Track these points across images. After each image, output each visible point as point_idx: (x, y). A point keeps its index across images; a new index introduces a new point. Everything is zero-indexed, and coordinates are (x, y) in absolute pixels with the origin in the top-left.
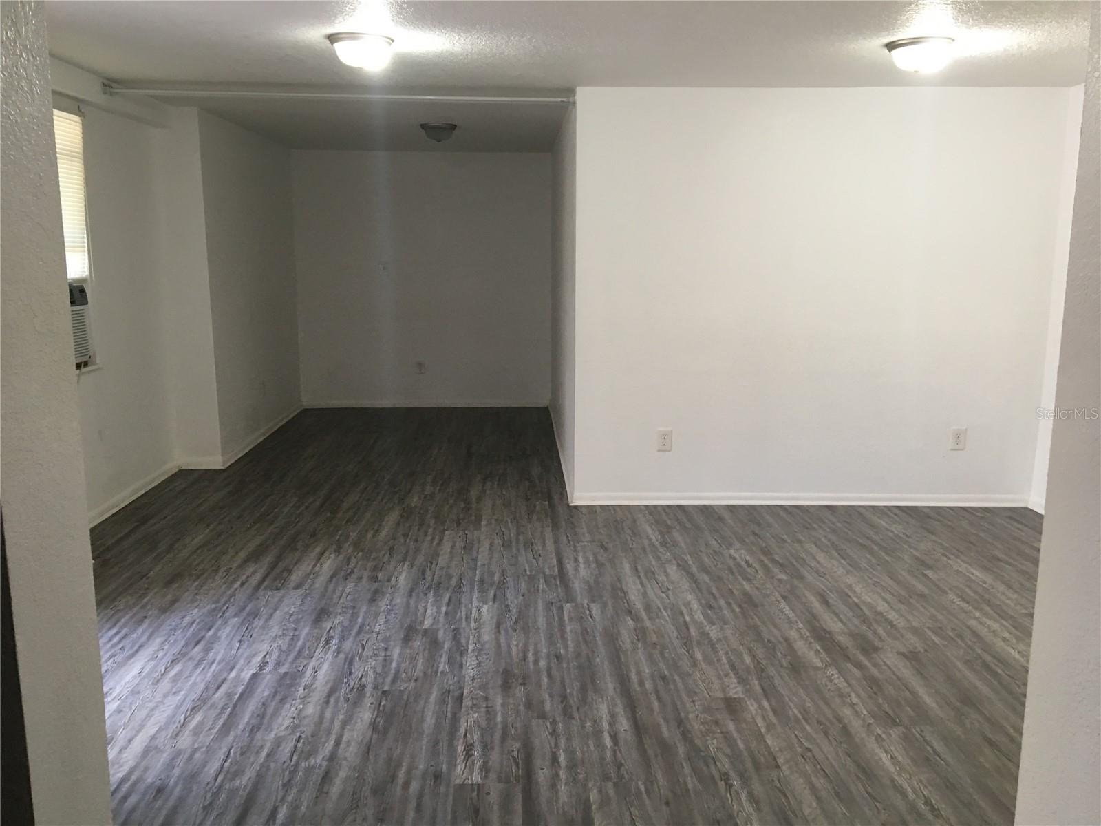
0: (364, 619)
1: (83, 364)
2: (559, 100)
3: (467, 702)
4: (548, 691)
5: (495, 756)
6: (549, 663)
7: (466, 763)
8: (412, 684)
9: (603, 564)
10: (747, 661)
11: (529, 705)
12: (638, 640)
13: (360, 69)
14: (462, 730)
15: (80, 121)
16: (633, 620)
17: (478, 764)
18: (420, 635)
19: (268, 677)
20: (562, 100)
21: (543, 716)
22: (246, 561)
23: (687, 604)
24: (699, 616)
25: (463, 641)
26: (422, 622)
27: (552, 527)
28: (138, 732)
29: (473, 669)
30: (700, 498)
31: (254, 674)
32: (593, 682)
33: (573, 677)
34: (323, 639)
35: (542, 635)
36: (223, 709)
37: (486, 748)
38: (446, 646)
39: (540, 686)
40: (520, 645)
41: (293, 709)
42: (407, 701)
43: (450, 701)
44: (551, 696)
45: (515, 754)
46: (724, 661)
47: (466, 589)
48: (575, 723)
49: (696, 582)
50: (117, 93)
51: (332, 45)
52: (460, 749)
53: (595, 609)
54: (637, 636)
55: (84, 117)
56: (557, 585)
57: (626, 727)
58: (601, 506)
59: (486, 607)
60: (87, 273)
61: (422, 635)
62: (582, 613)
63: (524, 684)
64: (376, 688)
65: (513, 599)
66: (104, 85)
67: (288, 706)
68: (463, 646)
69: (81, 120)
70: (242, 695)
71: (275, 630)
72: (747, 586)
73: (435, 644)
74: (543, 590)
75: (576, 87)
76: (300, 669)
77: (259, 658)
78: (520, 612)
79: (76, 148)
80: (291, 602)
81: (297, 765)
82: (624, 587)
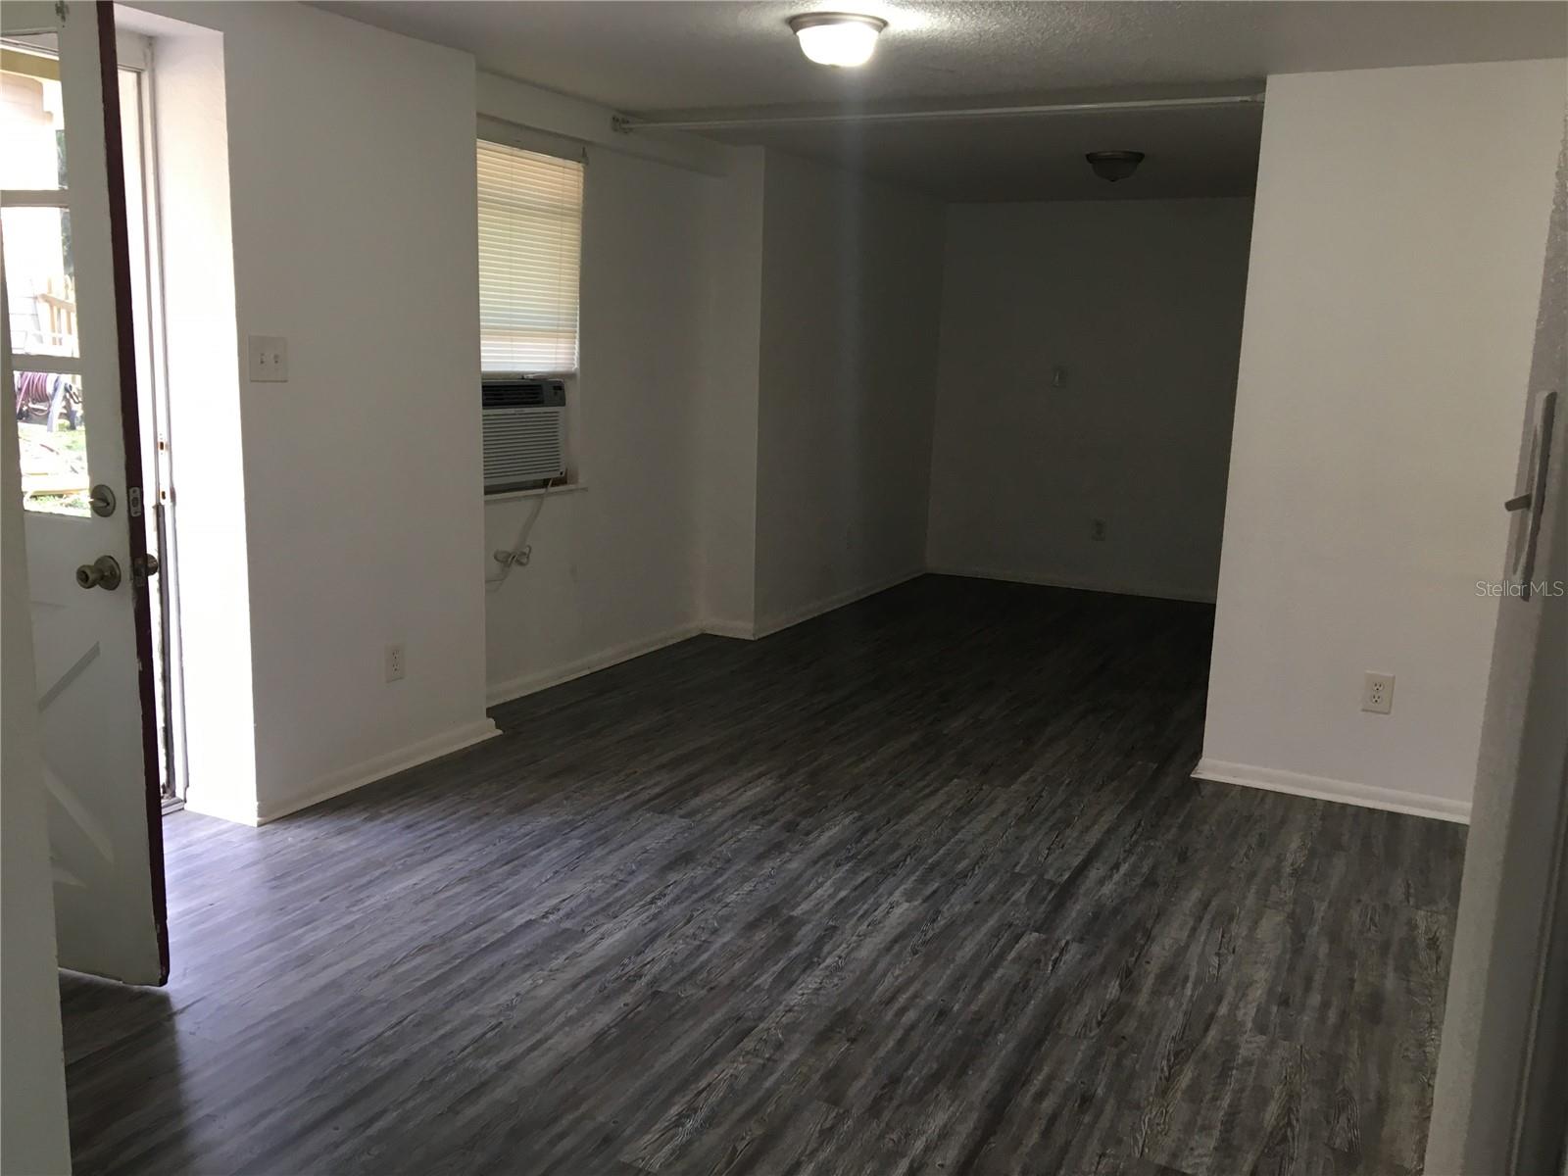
0: (725, 882)
1: (551, 482)
2: (1239, 99)
3: (749, 1044)
4: (880, 1062)
5: (712, 1137)
6: (919, 1020)
7: (663, 1135)
8: (703, 992)
9: (1155, 884)
10: (1267, 1116)
11: (829, 1076)
12: (1099, 1024)
13: (834, 67)
14: (703, 1084)
15: (582, 169)
16: (1121, 987)
17: (678, 1141)
18: (776, 924)
19: (543, 929)
20: (1245, 98)
21: (835, 1100)
22: (662, 767)
23: (1243, 988)
24: (1247, 1014)
25: (826, 949)
26: (794, 908)
27: (1126, 807)
28: (342, 960)
29: (803, 994)
30: (1441, 809)
31: (531, 920)
32: (963, 1071)
33: (937, 1052)
34: (652, 895)
35: (948, 972)
36: (455, 957)
37: (710, 1122)
38: (795, 951)
39: (874, 1052)
40: (900, 979)
41: (530, 982)
42: (673, 1015)
43: (727, 1034)
44: (876, 1072)
45: (741, 1146)
46: (1226, 1102)
47: (901, 873)
48: (875, 1127)
49: (1297, 951)
50: (631, 129)
51: (795, 32)
52: (674, 1110)
53: (1074, 952)
54: (1103, 1017)
55: (587, 164)
56: (1045, 899)
57: (948, 1162)
58: (1245, 789)
59: (906, 905)
60: (576, 365)
61: (779, 925)
62: (1045, 953)
63: (853, 1041)
64: (654, 982)
65: (957, 904)
66: (615, 120)
67: (527, 975)
68: (819, 958)
69: (584, 168)
70: (492, 944)
71: (606, 869)
72: (1391, 982)
73: (785, 941)
74: (1016, 904)
75: (1266, 75)
76: (587, 929)
77: (554, 901)
78: (948, 927)
79: (570, 203)
80: (664, 833)
81: (463, 1060)
82: (1155, 932)
